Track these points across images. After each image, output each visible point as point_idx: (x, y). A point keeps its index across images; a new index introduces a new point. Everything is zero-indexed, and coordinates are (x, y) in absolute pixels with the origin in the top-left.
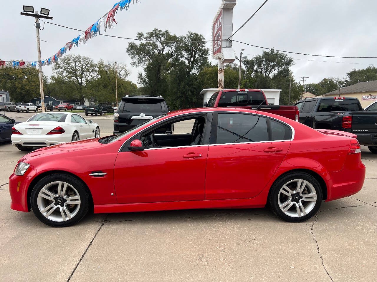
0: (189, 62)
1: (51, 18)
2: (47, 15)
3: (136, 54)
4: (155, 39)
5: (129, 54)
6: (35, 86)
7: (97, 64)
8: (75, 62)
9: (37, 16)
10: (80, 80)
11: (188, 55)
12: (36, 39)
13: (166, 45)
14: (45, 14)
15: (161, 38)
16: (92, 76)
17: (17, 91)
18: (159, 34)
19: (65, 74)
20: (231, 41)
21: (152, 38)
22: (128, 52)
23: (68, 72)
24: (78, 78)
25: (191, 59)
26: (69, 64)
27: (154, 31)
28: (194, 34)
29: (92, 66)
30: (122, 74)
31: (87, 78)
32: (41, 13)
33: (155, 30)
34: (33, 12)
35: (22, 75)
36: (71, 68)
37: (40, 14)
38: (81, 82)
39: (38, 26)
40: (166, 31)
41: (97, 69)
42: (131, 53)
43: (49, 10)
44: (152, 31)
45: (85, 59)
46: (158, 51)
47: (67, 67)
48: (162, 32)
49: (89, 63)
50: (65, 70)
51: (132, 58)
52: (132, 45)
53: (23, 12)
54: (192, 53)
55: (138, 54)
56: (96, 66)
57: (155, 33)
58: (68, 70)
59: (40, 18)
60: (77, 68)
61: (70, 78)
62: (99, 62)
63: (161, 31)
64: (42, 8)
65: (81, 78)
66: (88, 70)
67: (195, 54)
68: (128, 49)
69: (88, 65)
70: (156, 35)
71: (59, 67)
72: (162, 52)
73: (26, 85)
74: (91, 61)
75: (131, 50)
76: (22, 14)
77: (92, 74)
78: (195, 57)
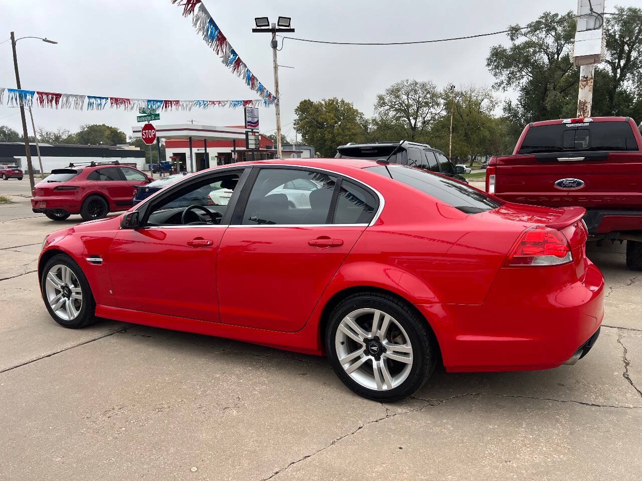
0: (614, 70)
1: (293, 30)
2: (288, 26)
3: (504, 67)
4: (544, 32)
5: (490, 68)
6: (350, 136)
7: (442, 92)
8: (407, 94)
9: (273, 31)
10: (413, 122)
11: (612, 55)
12: (272, 65)
13: (566, 41)
14: (285, 26)
15: (556, 30)
16: (432, 113)
17: (326, 144)
18: (553, 21)
19: (392, 113)
20: (599, 15)
21: (538, 32)
22: (488, 65)
23: (396, 110)
24: (411, 118)
25: (619, 62)
26: (398, 97)
27: (542, 17)
28: (630, 9)
29: (434, 95)
30: (485, 106)
31: (424, 118)
32: (279, 25)
33: (546, 16)
34: (268, 25)
35: (333, 121)
36: (401, 104)
37: (277, 27)
38: (415, 125)
39: (274, 45)
40: (569, 13)
41: (442, 101)
42: (495, 66)
43: (290, 19)
44: (538, 20)
45: (424, 85)
46: (548, 56)
47: (395, 102)
48: (559, 17)
49: (428, 92)
50: (392, 107)
51: (495, 75)
52: (497, 51)
53: (255, 27)
54: (622, 51)
55: (507, 66)
56: (441, 96)
57: (544, 21)
58: (397, 106)
59: (277, 33)
60: (411, 102)
61: (398, 119)
62: (445, 89)
63: (557, 15)
64: (280, 17)
65: (415, 119)
66: (427, 104)
67: (630, 51)
68: (488, 59)
69: (428, 96)
70: (546, 25)
71: (384, 104)
72: (556, 56)
73: (339, 134)
74: (434, 88)
75: (495, 61)
76: (254, 31)
77: (432, 110)
78: (629, 57)
